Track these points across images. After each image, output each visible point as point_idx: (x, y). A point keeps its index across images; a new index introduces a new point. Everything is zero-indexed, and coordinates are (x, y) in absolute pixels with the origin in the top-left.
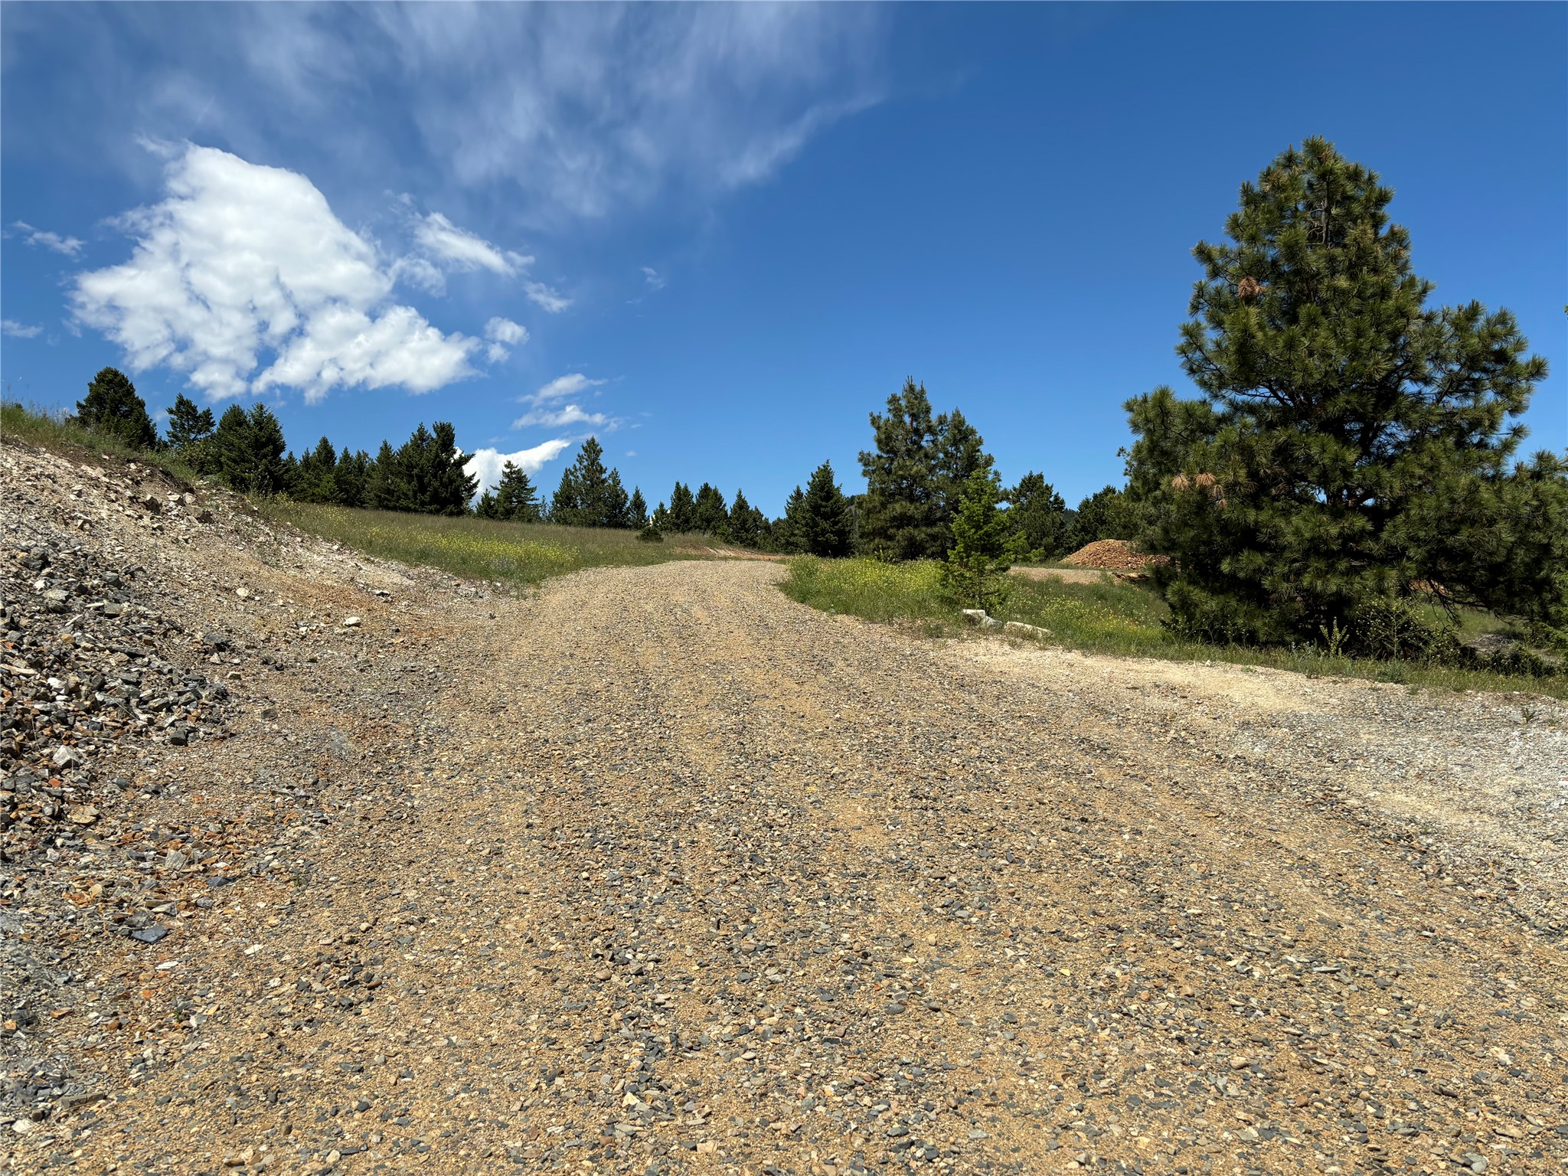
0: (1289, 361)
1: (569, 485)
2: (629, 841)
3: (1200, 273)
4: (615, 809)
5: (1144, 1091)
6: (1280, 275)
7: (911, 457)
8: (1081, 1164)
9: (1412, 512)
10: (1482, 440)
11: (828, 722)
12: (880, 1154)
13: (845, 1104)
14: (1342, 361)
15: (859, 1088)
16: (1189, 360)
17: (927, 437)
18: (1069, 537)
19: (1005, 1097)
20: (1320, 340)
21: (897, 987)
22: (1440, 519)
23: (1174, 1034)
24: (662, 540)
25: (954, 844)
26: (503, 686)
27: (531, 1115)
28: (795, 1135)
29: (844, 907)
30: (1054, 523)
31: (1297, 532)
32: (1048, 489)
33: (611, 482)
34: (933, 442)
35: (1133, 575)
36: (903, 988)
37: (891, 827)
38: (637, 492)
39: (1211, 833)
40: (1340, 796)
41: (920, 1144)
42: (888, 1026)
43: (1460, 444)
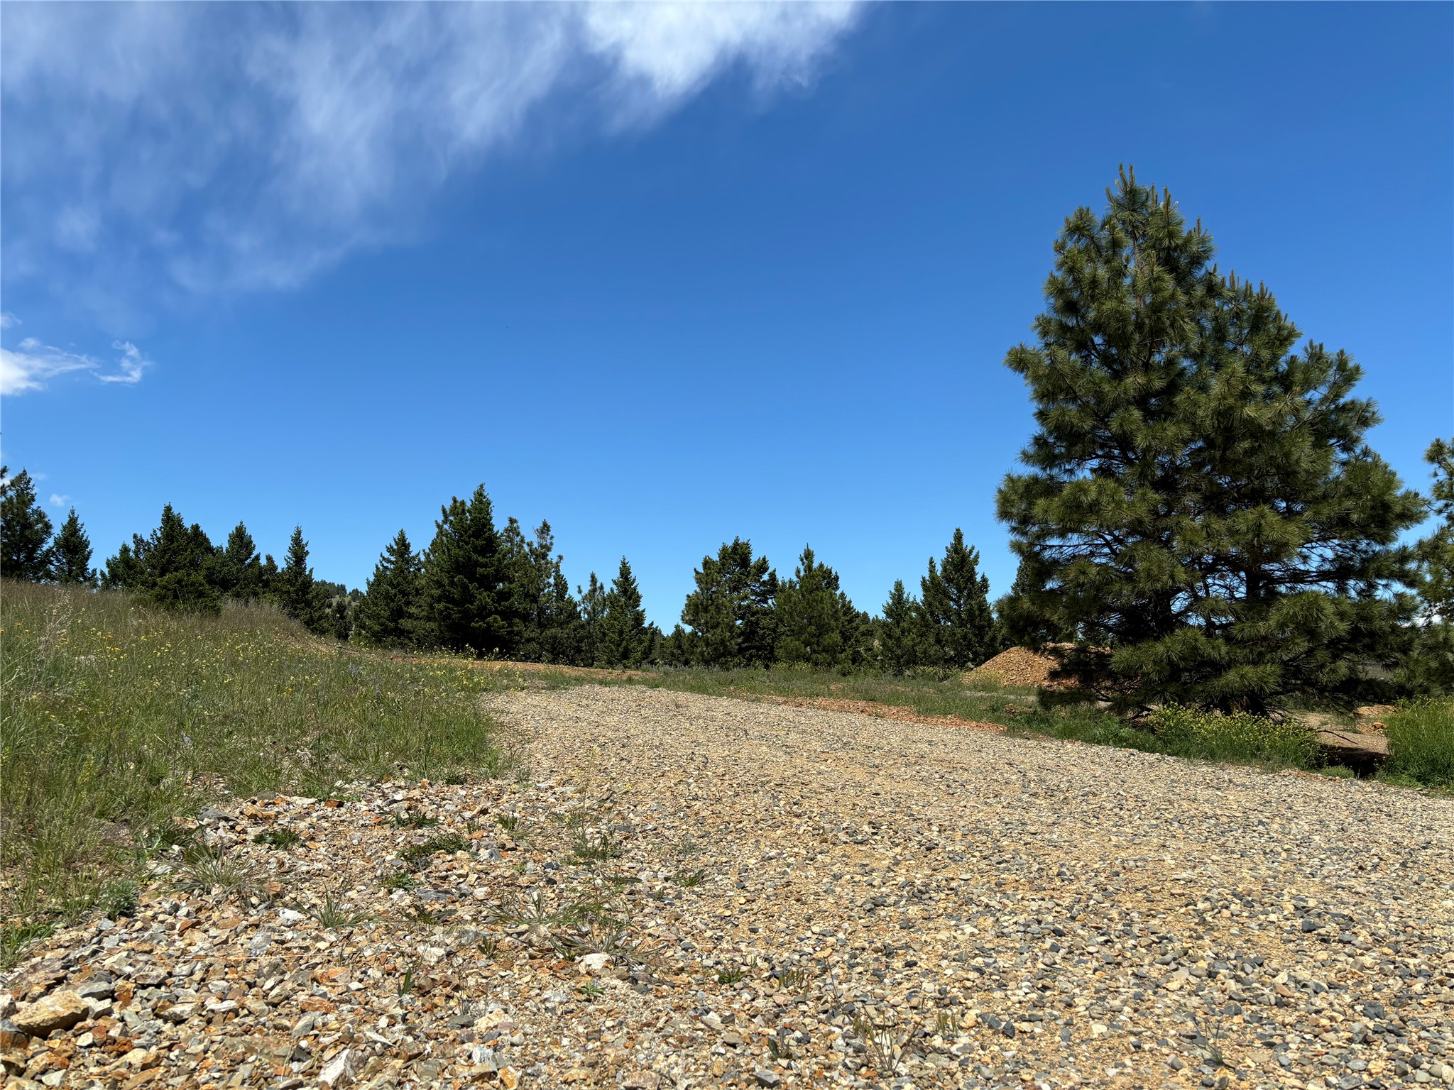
33: (14, 495)
38: (73, 521)
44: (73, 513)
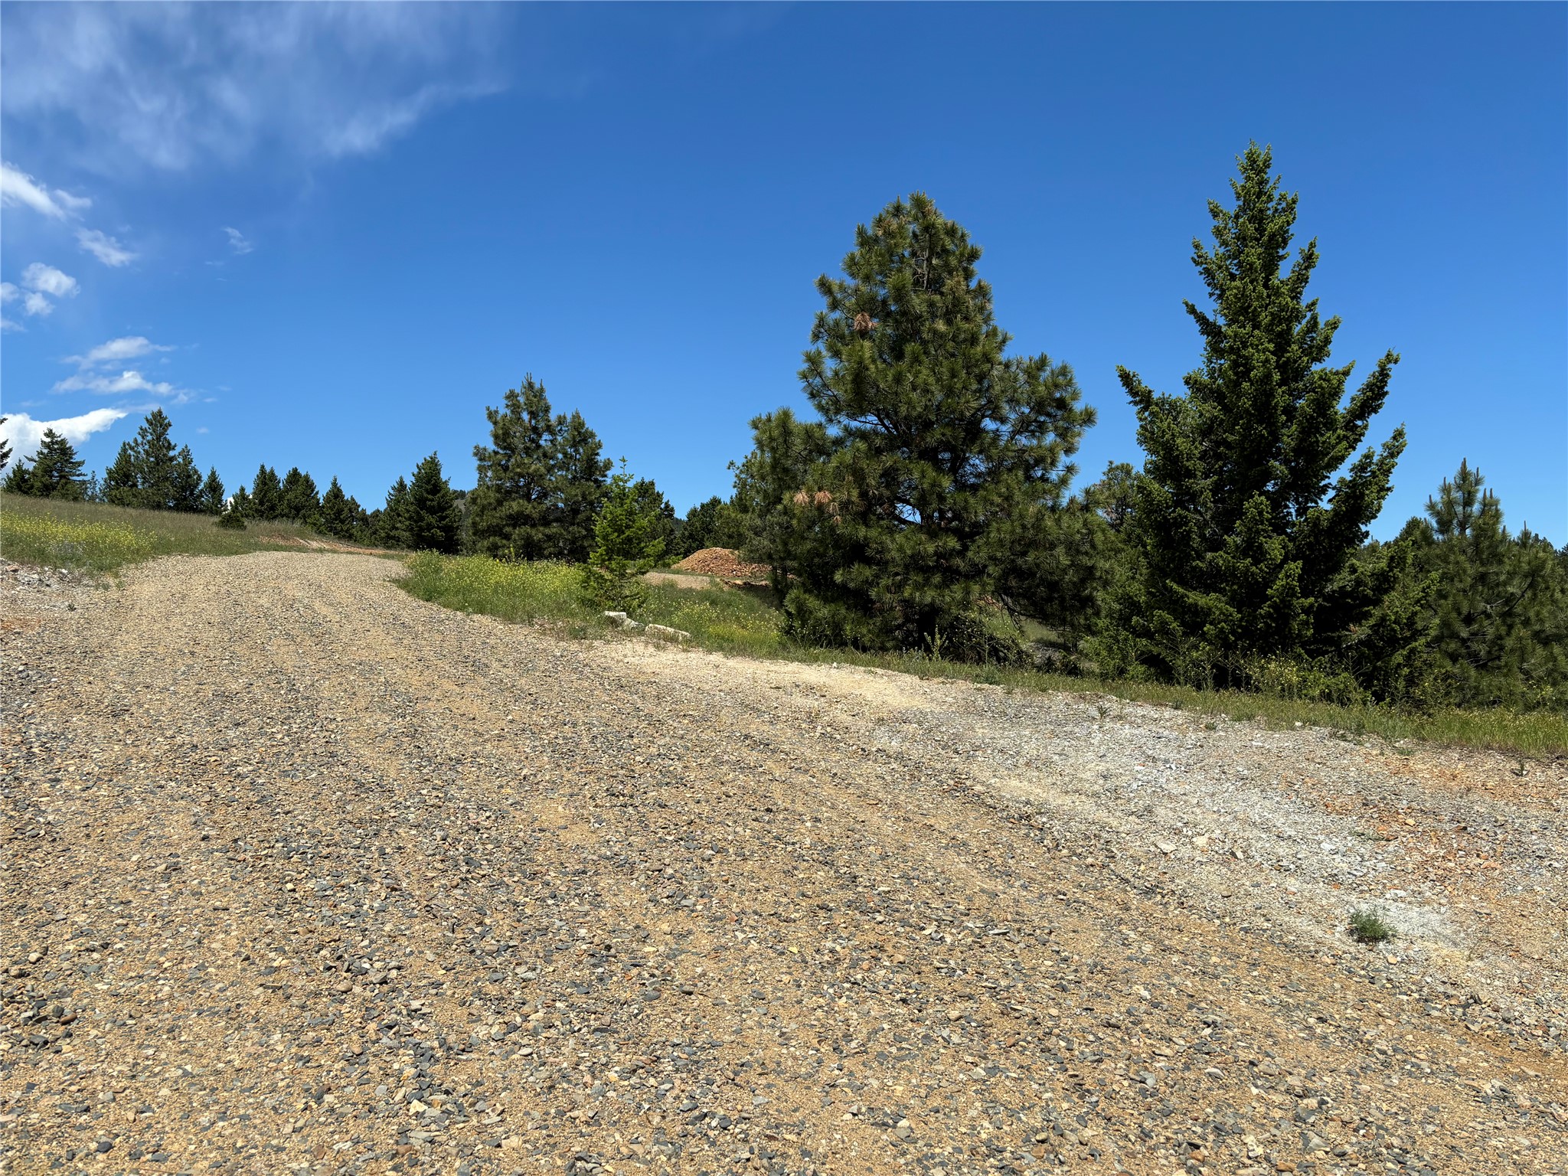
0: (896, 393)
1: (128, 461)
2: (328, 850)
3: (822, 304)
4: (300, 817)
5: (887, 1047)
6: (889, 314)
7: (529, 455)
8: (854, 1115)
9: (992, 535)
10: (1043, 475)
11: (502, 724)
12: (678, 1129)
13: (633, 1087)
14: (939, 396)
15: (641, 1071)
16: (810, 384)
17: (546, 436)
18: (678, 544)
19: (772, 1066)
20: (922, 377)
21: (647, 976)
22: (1013, 542)
23: (898, 997)
24: (245, 527)
25: (660, 838)
26: (118, 687)
27: (309, 1135)
28: (594, 1121)
29: (573, 903)
30: (664, 529)
31: (901, 549)
32: (659, 496)
33: (180, 460)
34: (551, 441)
35: (738, 582)
36: (653, 976)
37: (597, 825)
38: (213, 473)
39: (875, 818)
40: (968, 783)
41: (713, 1116)
42: (649, 1012)
43: (1028, 478)
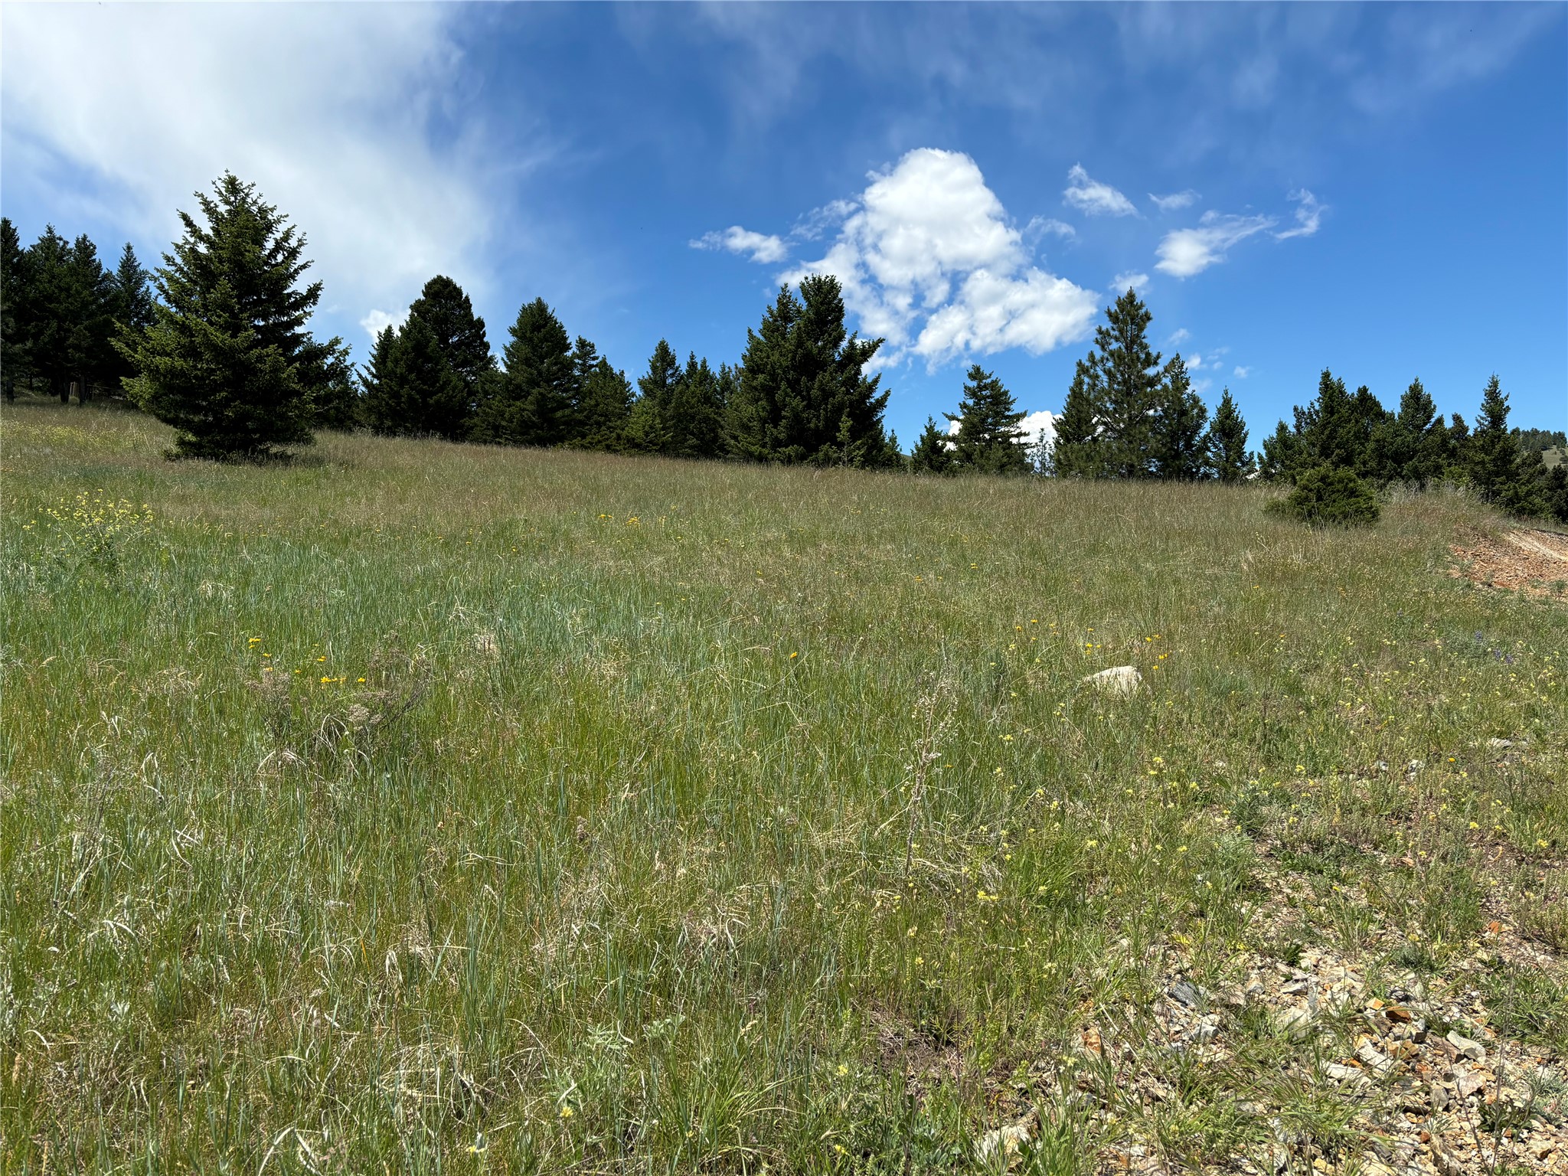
1: (1083, 399)
33: (1168, 382)
38: (1227, 402)
44: (1226, 393)
